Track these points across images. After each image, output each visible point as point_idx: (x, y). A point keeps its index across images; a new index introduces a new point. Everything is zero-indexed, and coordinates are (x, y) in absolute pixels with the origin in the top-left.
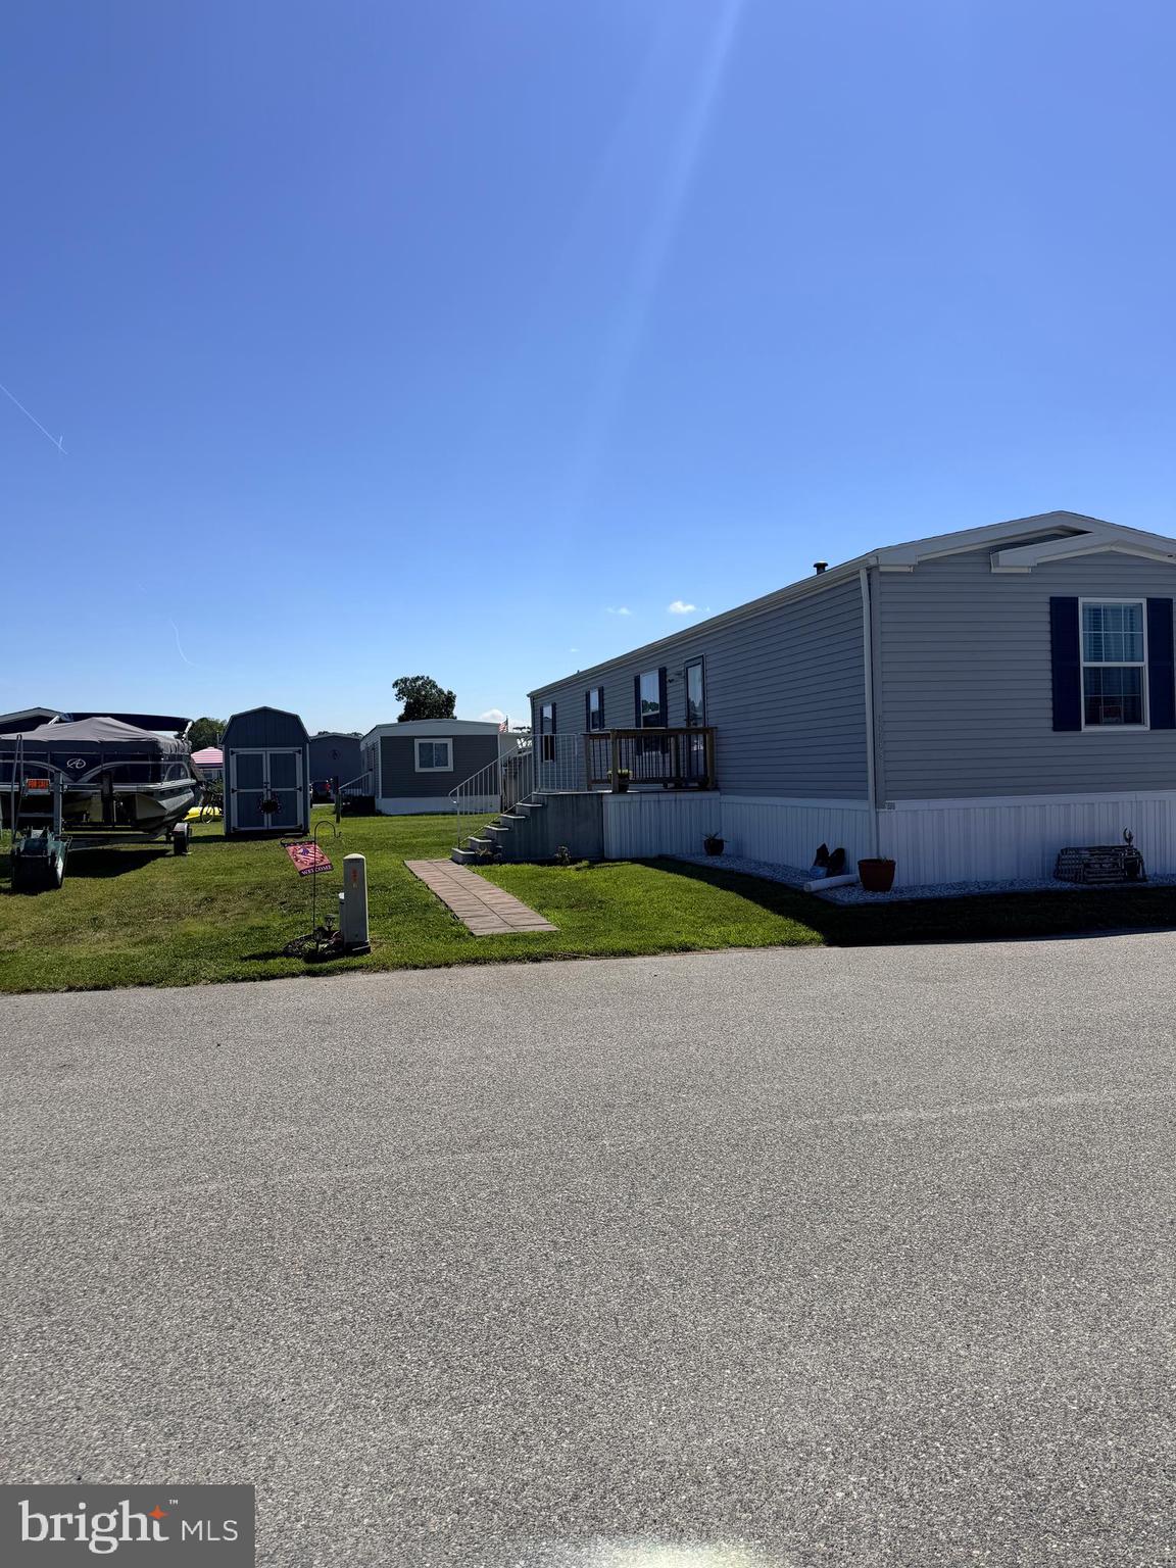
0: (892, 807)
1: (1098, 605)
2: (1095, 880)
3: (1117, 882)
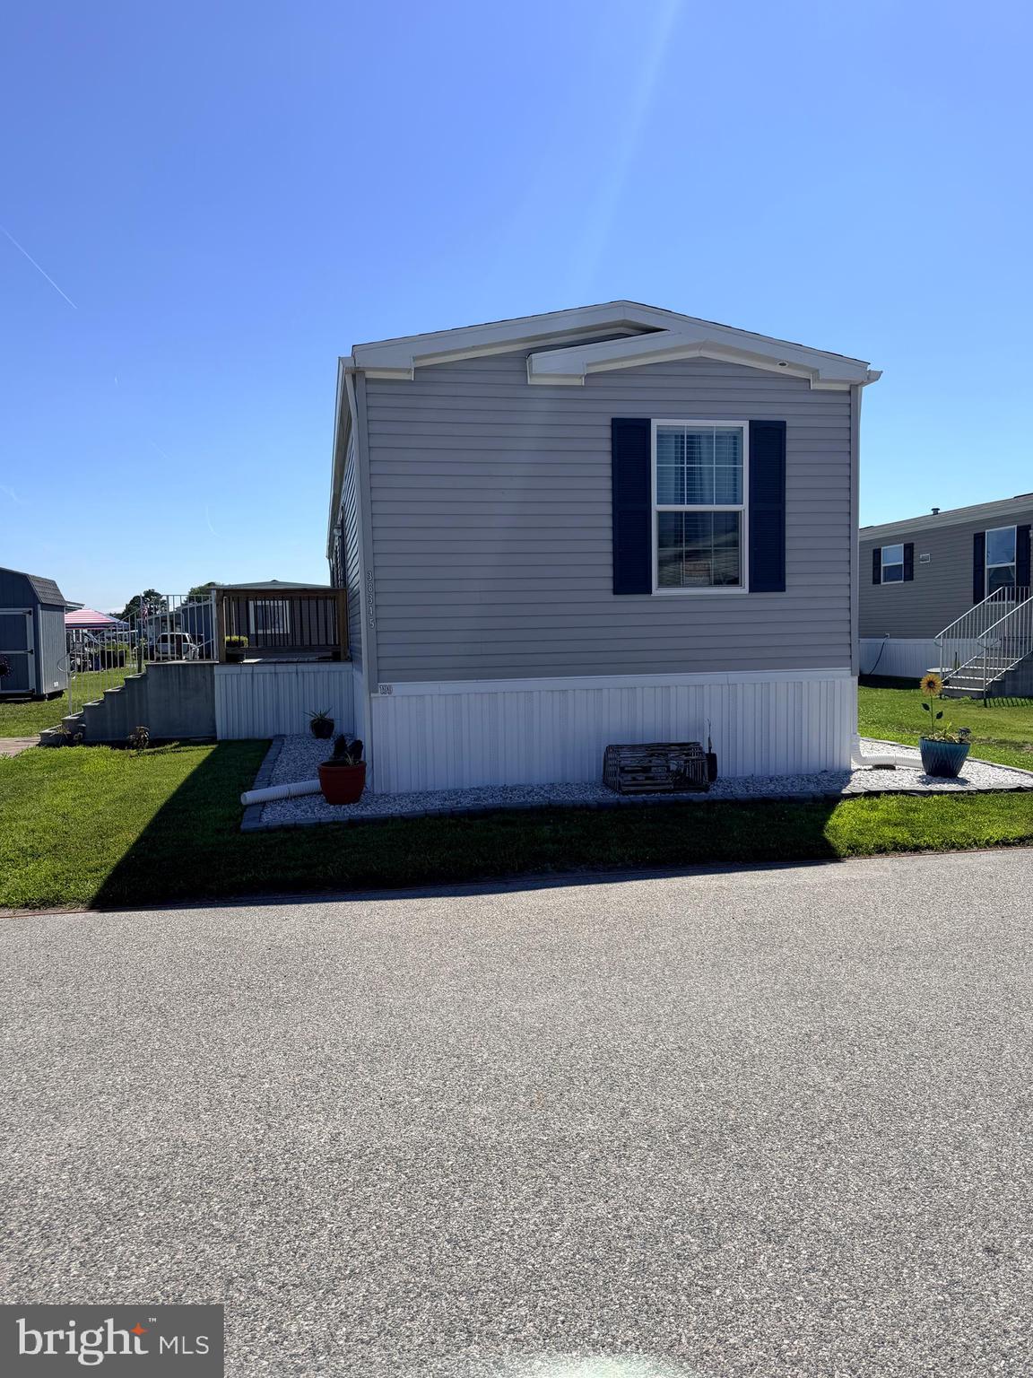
0: (388, 690)
1: (682, 429)
2: (632, 788)
3: (663, 791)
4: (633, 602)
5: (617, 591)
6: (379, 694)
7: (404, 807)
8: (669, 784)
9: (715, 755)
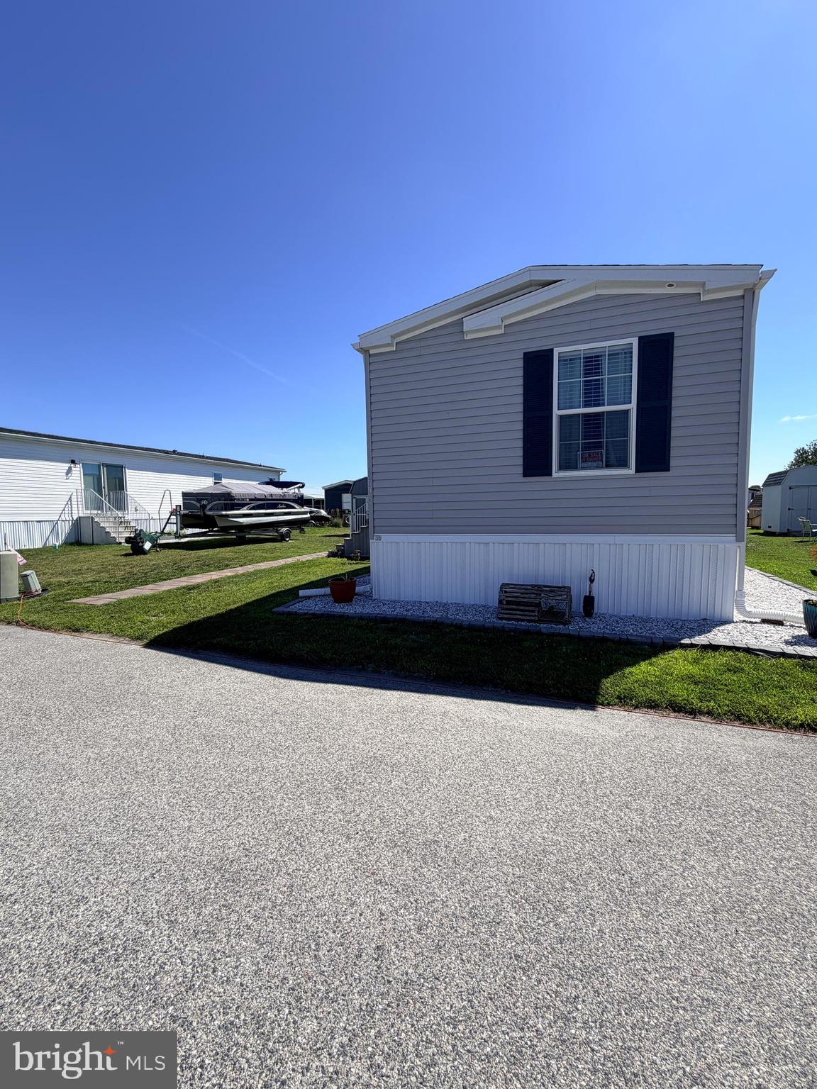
0: (379, 538)
1: (578, 353)
2: (506, 616)
3: (529, 621)
4: (537, 482)
5: (525, 475)
6: (374, 541)
7: (387, 611)
8: (535, 616)
9: (593, 597)
